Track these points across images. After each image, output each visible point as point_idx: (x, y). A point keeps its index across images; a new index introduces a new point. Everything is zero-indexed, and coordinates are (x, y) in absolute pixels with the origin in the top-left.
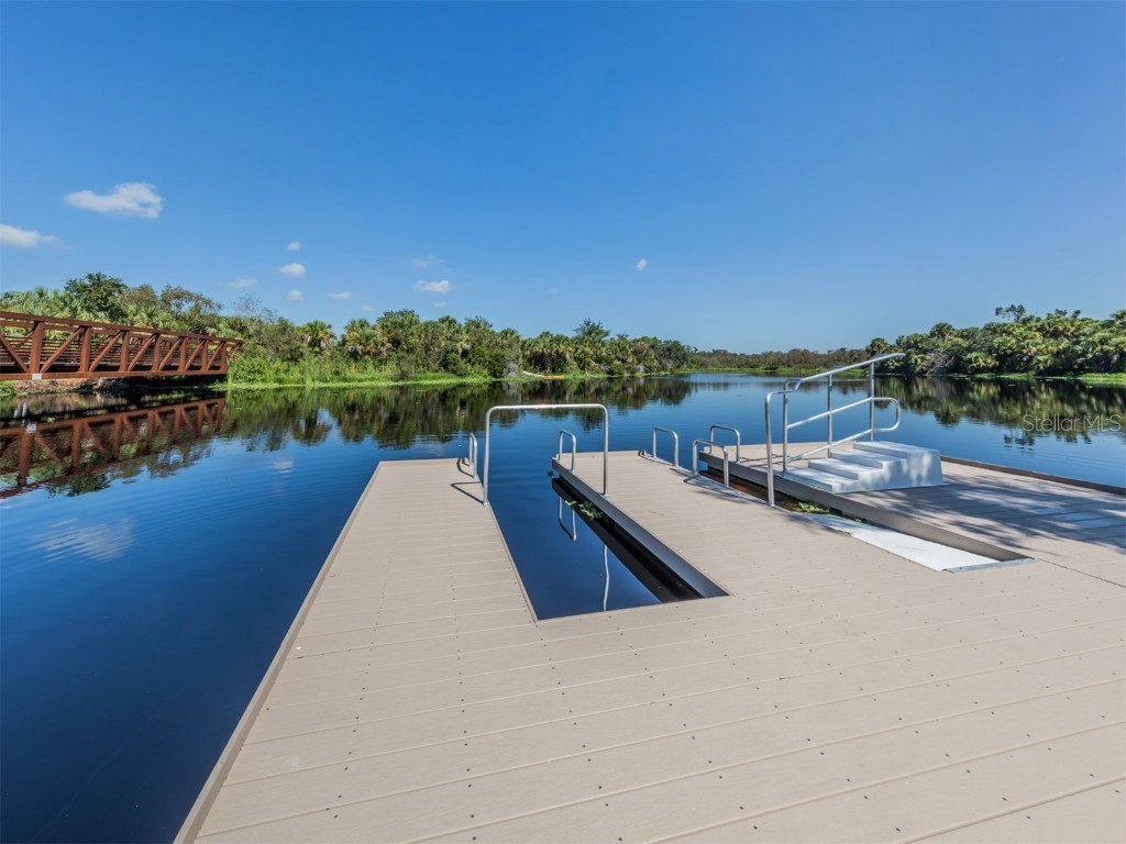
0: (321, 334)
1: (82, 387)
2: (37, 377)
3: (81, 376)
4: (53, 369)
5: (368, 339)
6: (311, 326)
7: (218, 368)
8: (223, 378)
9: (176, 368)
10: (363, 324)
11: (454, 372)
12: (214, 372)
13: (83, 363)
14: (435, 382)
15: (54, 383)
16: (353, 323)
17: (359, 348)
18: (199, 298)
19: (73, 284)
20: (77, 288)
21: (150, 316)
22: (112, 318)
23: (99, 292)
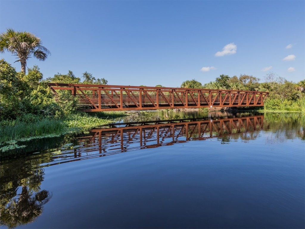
1: (221, 110)
2: (211, 106)
3: (220, 106)
4: (214, 104)
7: (260, 104)
8: (262, 108)
9: (246, 104)
12: (259, 105)
13: (221, 103)
15: (215, 108)
18: (251, 77)
19: (217, 79)
20: (218, 80)
21: (237, 86)
22: (227, 88)
23: (223, 80)
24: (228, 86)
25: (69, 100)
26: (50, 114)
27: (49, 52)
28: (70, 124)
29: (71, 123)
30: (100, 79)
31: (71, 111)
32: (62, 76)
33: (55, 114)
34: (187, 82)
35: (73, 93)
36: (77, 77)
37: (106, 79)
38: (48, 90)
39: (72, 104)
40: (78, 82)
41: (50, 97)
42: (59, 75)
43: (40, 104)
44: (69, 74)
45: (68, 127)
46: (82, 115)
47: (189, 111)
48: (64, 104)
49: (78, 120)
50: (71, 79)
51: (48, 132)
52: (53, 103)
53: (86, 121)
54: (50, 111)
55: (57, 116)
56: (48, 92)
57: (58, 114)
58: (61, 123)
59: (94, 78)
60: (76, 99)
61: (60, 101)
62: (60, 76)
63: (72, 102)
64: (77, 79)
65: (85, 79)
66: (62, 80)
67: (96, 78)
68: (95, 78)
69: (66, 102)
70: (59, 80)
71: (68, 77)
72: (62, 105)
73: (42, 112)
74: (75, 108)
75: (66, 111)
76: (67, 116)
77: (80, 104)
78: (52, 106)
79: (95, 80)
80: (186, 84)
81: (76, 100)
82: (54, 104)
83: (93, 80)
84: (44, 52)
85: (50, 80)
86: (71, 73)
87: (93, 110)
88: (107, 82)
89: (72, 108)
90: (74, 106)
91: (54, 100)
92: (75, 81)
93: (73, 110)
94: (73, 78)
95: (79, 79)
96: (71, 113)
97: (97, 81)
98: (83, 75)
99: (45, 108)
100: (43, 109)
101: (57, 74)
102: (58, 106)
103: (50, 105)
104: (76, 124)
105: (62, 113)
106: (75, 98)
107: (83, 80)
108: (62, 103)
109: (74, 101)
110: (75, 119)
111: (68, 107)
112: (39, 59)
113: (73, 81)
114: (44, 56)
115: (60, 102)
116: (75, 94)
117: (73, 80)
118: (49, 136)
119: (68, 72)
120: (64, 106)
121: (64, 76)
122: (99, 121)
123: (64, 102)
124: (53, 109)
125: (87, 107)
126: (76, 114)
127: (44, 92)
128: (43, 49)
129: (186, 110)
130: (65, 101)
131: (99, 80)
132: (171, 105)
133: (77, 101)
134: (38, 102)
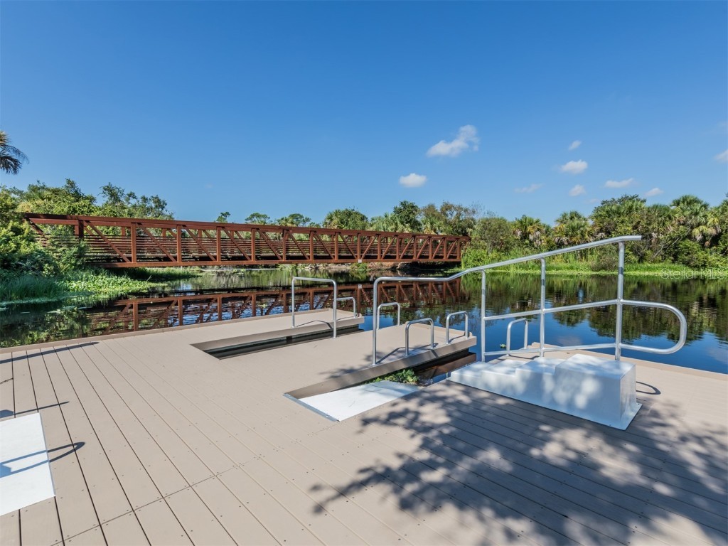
0: (529, 228)
1: (393, 268)
2: (360, 261)
3: (378, 261)
4: (367, 257)
5: (573, 229)
6: (521, 222)
8: (459, 264)
9: (442, 257)
10: (574, 216)
11: (687, 264)
12: (452, 260)
13: (378, 254)
14: (651, 273)
15: (382, 265)
16: (564, 216)
17: (564, 239)
19: (395, 208)
20: (398, 211)
21: (432, 224)
22: (412, 227)
23: (407, 212)
24: (415, 224)
25: (70, 246)
26: (34, 269)
27: (25, 157)
28: (73, 287)
29: (74, 285)
30: (148, 196)
31: (72, 265)
32: (48, 190)
33: (43, 270)
34: (337, 213)
35: (77, 231)
36: (87, 194)
37: (162, 198)
38: (25, 225)
39: (75, 253)
40: (90, 205)
41: (31, 239)
42: (42, 185)
43: (14, 252)
44: (67, 187)
45: (69, 290)
46: (97, 273)
47: (337, 270)
48: (58, 253)
49: (87, 280)
50: (73, 198)
51: (34, 295)
52: (37, 251)
53: (104, 283)
54: (33, 264)
55: (46, 272)
56: (26, 231)
57: (48, 269)
58: (56, 283)
59: (132, 195)
60: (83, 244)
61: (51, 247)
62: (43, 188)
63: (75, 249)
64: (87, 198)
65: (107, 199)
66: (49, 199)
67: (139, 195)
68: (136, 195)
69: (63, 248)
70: (43, 199)
71: (66, 195)
72: (55, 254)
73: (18, 266)
74: (82, 260)
75: (64, 264)
76: (65, 273)
77: (92, 253)
78: (36, 255)
79: (135, 199)
80: (334, 217)
81: (83, 246)
82: (40, 252)
83: (131, 198)
84: (14, 158)
85: (15, 193)
86: (71, 184)
87: (120, 265)
88: (166, 204)
89: (77, 261)
90: (79, 257)
91: (39, 245)
92: (82, 203)
93: (78, 263)
94: (78, 196)
95: (92, 199)
96: (74, 269)
97: (141, 200)
98: (102, 190)
99: (24, 258)
100: (19, 261)
101: (35, 184)
102: (48, 256)
103: (32, 253)
104: (84, 287)
105: (57, 269)
106: (82, 242)
107: (101, 201)
108: (55, 251)
109: (79, 247)
110: (82, 279)
111: (68, 258)
112: (6, 170)
113: (77, 203)
114: (15, 164)
115: (50, 250)
116: (81, 235)
117: (78, 201)
118: (37, 300)
119: (65, 183)
120: (60, 257)
121: (56, 192)
122: (131, 284)
123: (59, 250)
124: (38, 261)
125: (108, 259)
126: (84, 270)
127: (17, 231)
128: (11, 151)
129: (330, 268)
130: (61, 247)
131: (145, 199)
132: (280, 258)
133: (85, 247)
134: (11, 248)
